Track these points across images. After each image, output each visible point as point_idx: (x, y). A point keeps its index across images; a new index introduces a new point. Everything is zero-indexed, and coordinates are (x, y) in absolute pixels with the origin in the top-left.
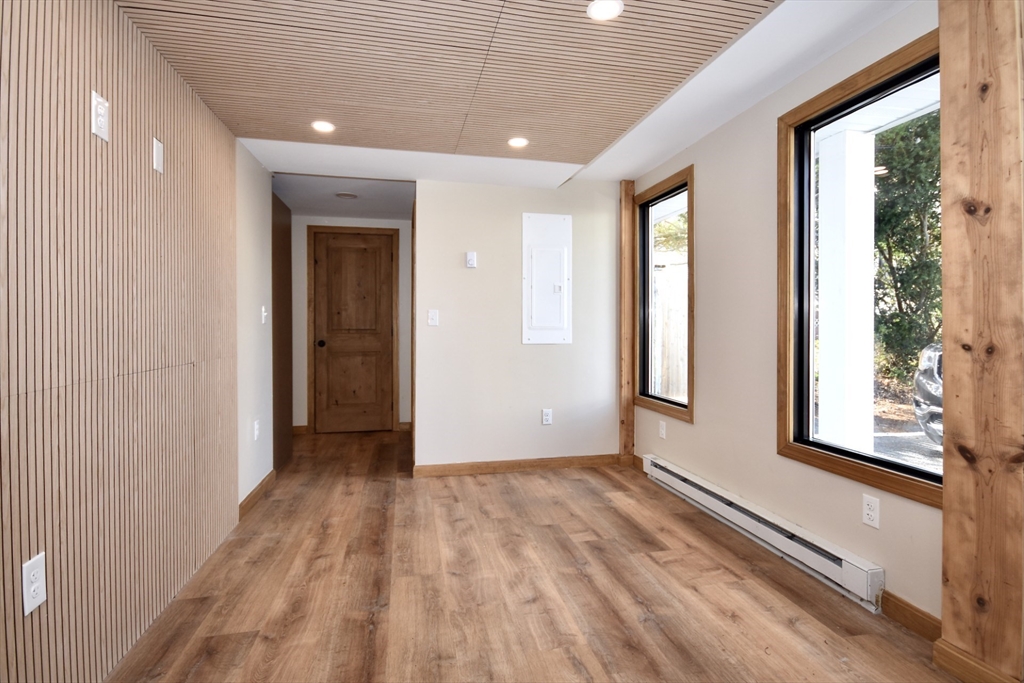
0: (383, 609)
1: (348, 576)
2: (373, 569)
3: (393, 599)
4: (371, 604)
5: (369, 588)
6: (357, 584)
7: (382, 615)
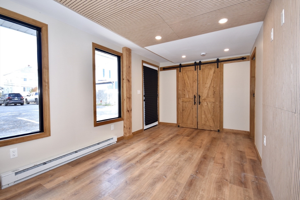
0: (193, 175)
1: (200, 193)
2: (190, 192)
3: (188, 176)
4: (195, 178)
5: (194, 184)
6: (198, 188)
7: (194, 173)
